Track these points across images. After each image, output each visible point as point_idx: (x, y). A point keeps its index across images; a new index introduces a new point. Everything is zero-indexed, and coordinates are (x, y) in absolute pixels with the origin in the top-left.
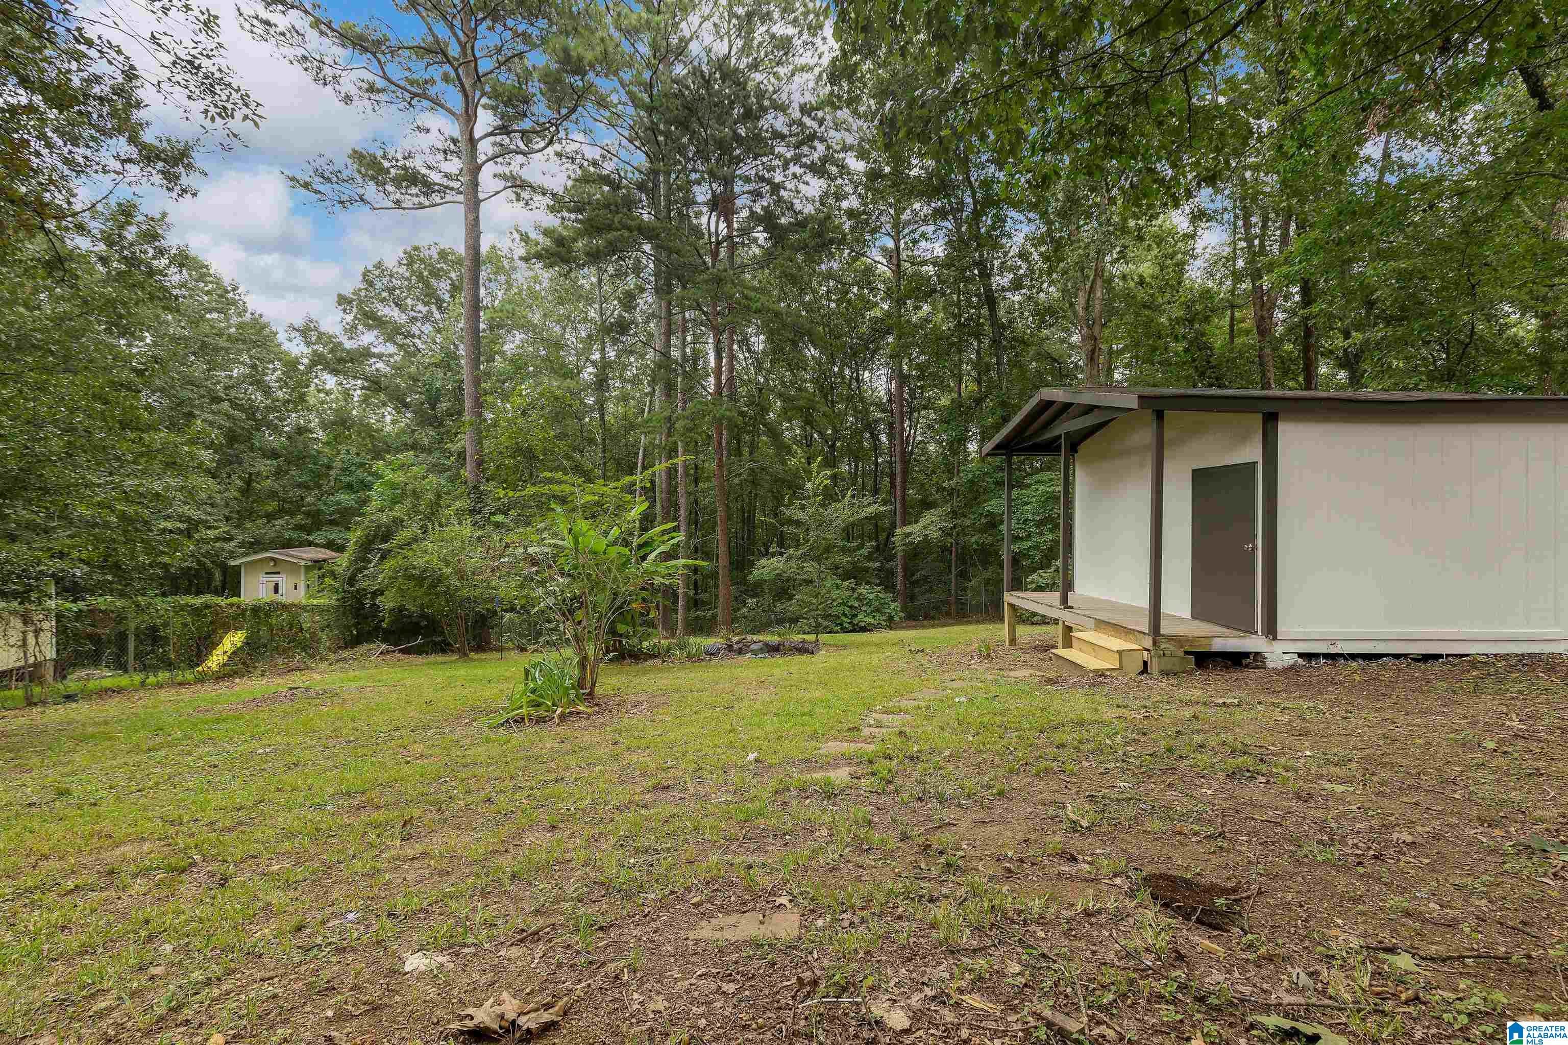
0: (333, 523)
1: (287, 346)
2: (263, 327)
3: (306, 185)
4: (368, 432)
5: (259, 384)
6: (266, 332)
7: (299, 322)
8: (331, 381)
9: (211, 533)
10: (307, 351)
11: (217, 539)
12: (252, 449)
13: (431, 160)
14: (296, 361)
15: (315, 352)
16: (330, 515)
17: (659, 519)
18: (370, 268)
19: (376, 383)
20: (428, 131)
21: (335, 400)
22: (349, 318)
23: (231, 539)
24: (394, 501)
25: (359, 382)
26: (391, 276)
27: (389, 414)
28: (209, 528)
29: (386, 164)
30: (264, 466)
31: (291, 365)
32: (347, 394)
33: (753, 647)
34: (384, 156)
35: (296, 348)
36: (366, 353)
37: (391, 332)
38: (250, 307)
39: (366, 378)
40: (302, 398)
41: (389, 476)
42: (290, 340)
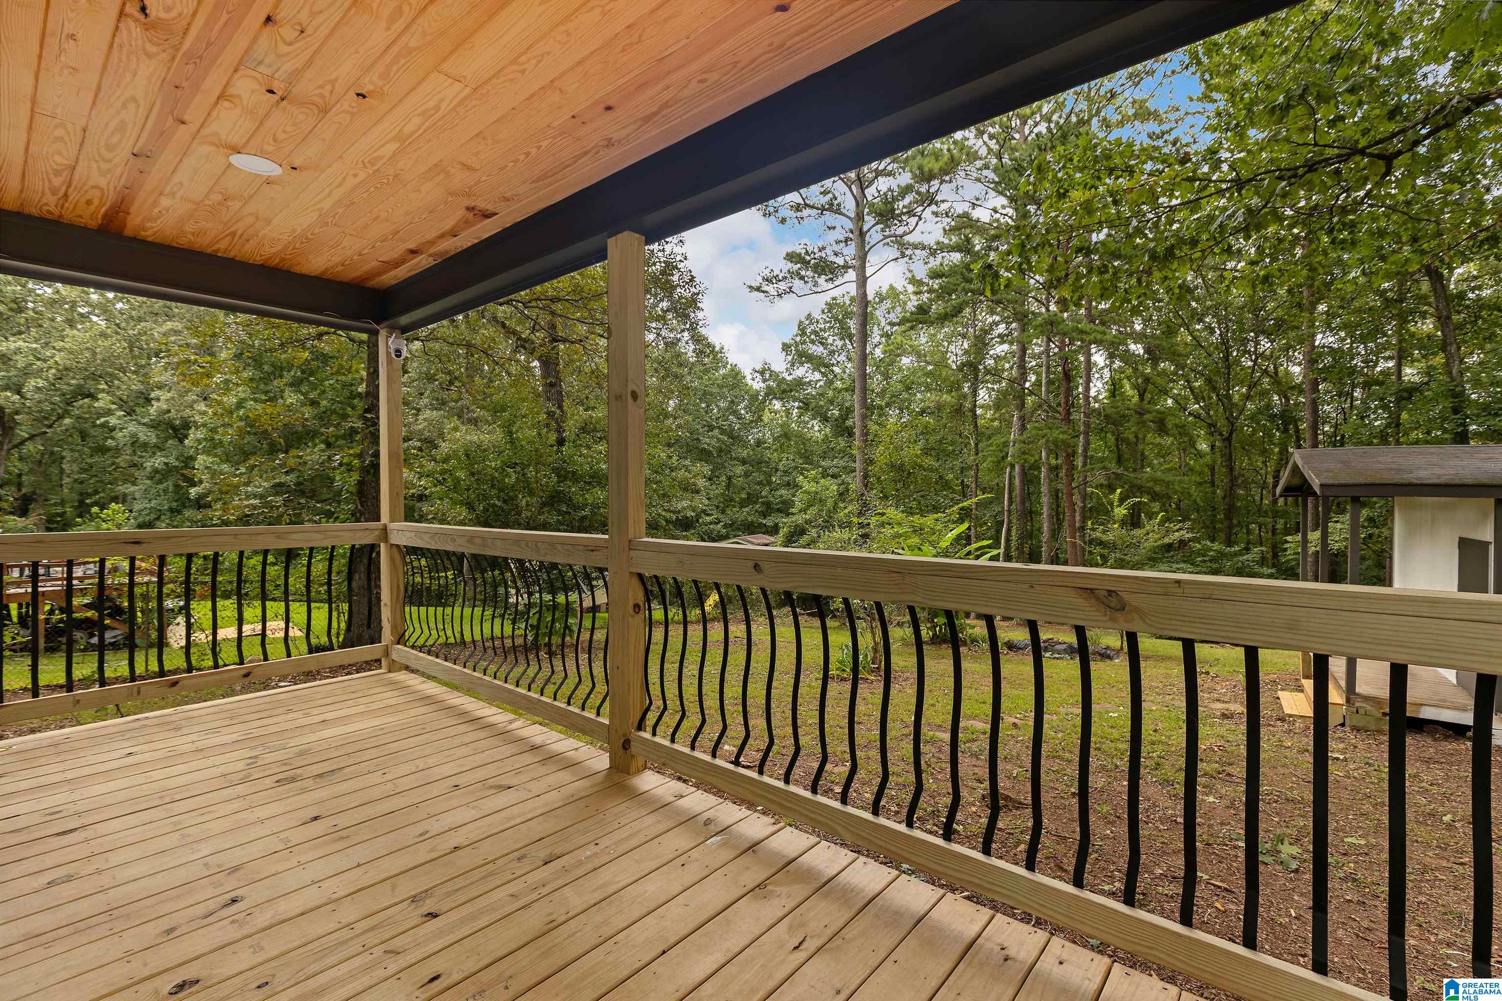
0: (779, 510)
1: (750, 382)
2: (737, 374)
3: (758, 289)
4: (803, 440)
5: (735, 413)
6: (739, 377)
7: (759, 367)
8: (777, 405)
9: (708, 519)
10: (762, 385)
11: (711, 523)
12: (731, 459)
13: (837, 248)
14: (758, 393)
15: (768, 387)
16: (777, 504)
17: (973, 539)
18: (803, 319)
19: (806, 404)
20: (834, 228)
21: (782, 418)
22: (790, 358)
23: (720, 522)
24: (810, 505)
25: (797, 404)
26: (818, 322)
27: (816, 425)
28: (708, 515)
29: (808, 258)
30: (739, 470)
31: (754, 396)
32: (788, 413)
33: (1058, 647)
34: (807, 253)
35: (757, 385)
36: (799, 383)
37: (818, 363)
38: (730, 361)
39: (800, 401)
40: (760, 419)
41: (806, 486)
42: (753, 379)
